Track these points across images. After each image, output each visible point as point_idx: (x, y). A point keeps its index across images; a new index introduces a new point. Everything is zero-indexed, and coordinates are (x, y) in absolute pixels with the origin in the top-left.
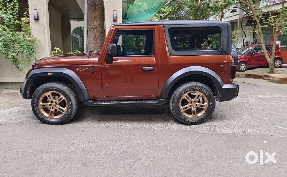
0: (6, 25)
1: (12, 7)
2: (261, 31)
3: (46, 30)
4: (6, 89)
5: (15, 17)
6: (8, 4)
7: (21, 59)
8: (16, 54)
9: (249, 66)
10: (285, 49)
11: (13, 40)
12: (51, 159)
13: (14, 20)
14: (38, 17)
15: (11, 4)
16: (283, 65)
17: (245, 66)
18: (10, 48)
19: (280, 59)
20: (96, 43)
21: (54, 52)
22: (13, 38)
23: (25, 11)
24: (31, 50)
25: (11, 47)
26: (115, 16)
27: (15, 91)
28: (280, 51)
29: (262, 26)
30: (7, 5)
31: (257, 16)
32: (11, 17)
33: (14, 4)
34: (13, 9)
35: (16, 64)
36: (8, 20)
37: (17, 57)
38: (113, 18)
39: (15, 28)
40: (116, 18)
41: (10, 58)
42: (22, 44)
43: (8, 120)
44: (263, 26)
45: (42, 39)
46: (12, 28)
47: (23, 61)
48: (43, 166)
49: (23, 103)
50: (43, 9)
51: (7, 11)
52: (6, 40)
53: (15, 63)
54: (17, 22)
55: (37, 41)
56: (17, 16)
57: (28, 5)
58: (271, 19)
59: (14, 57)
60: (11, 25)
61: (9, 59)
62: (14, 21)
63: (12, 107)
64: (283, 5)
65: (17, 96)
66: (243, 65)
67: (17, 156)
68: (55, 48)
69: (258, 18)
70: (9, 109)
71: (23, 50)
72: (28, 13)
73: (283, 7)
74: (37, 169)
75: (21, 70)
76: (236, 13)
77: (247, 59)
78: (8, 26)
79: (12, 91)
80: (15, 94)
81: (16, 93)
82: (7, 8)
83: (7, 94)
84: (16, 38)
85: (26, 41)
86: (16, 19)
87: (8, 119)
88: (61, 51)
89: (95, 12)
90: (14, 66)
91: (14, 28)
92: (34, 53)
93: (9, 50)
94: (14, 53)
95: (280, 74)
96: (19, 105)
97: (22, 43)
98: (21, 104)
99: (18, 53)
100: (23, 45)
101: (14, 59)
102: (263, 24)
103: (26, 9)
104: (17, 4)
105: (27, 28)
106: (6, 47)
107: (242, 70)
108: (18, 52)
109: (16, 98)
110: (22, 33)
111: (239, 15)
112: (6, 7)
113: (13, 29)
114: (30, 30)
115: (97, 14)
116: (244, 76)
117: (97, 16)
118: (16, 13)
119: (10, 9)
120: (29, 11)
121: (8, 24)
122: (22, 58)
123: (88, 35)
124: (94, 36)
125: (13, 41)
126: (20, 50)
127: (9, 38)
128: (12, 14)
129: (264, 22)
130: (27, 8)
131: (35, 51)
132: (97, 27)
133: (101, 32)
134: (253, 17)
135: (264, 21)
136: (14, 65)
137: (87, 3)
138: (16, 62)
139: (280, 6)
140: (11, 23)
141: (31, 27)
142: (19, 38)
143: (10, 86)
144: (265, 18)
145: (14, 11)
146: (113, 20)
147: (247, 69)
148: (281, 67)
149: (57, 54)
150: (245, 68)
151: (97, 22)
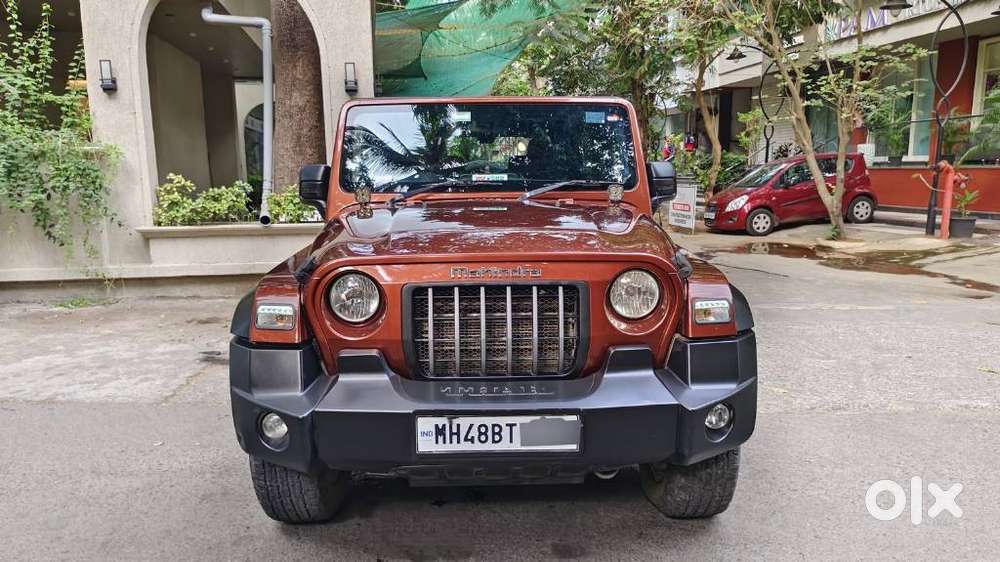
0: (14, 107)
1: (32, 53)
2: (802, 116)
3: (140, 120)
4: (18, 302)
5: (41, 83)
6: (17, 44)
7: (59, 211)
8: (44, 196)
9: (781, 219)
10: (885, 167)
11: (36, 153)
12: (117, 490)
13: (40, 91)
14: (114, 81)
15: (28, 45)
16: (877, 214)
17: (768, 219)
18: (25, 180)
19: (869, 197)
20: (300, 159)
21: (168, 186)
22: (36, 147)
23: (73, 64)
24: (93, 182)
25: (27, 174)
26: (351, 77)
27: (44, 309)
28: (867, 172)
29: (806, 103)
30: (15, 47)
31: (793, 73)
32: (26, 83)
33: (39, 43)
34: (34, 59)
35: (44, 227)
36: (15, 92)
37: (47, 205)
38: (346, 83)
39: (44, 117)
40: (356, 83)
41: (26, 207)
42: (64, 166)
43: (11, 393)
44: (809, 103)
45: (128, 150)
46: (31, 117)
47: (67, 218)
48: (92, 508)
49: (63, 344)
50: (130, 59)
51: (15, 66)
52: (15, 154)
53: (41, 223)
54: (48, 96)
55: (113, 156)
56: (47, 80)
57: (83, 47)
58: (829, 83)
59: (38, 205)
60: (27, 106)
61: (22, 211)
62: (39, 95)
63: (28, 356)
64: (860, 41)
65: (50, 323)
66: (762, 215)
67: (23, 485)
68: (171, 176)
69: (794, 81)
70: (20, 360)
71: (65, 184)
73: (860, 49)
74: (75, 516)
75: (62, 245)
76: (742, 62)
77: (774, 198)
78: (20, 110)
79: (33, 309)
80: (42, 318)
81: (44, 314)
82: (16, 56)
83: (19, 318)
84: (44, 146)
85: (77, 155)
86: (46, 89)
87: (12, 389)
88: (188, 183)
89: (295, 66)
90: (41, 232)
91: (38, 116)
92: (102, 193)
93: (22, 183)
94: (37, 192)
95: (861, 241)
96: (52, 349)
97: (64, 162)
98: (59, 348)
99: (52, 192)
100: (66, 169)
101: (39, 212)
102: (808, 98)
103: (76, 57)
104: (49, 43)
105: (80, 115)
106: (13, 175)
107: (761, 231)
108: (53, 188)
109: (44, 330)
110: (65, 131)
111: (760, 66)
112: (11, 54)
113: (35, 118)
114: (88, 120)
115: (300, 71)
116: (765, 250)
117: (301, 77)
118: (44, 72)
119: (24, 58)
120: (84, 64)
121: (18, 104)
122: (64, 207)
123: (276, 133)
124: (295, 137)
125: (36, 158)
126: (58, 184)
127: (23, 146)
128: (31, 74)
129: (809, 90)
130: (79, 55)
131: (105, 185)
132: (302, 110)
133: (315, 124)
134: (780, 77)
135: (809, 87)
136: (39, 228)
137: (272, 38)
138: (44, 220)
139: (853, 46)
140: (28, 102)
141: (94, 114)
142: (52, 147)
143: (29, 294)
144: (810, 81)
145: (39, 66)
146: (347, 91)
147: (774, 229)
148: (871, 220)
149: (176, 193)
150: (768, 226)
151: (301, 96)
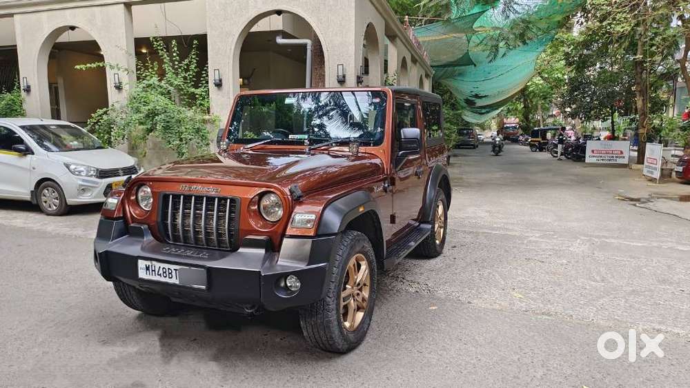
1: (186, 67)
5: (190, 83)
14: (220, 81)
15: (185, 61)
23: (204, 72)
26: (341, 73)
30: (176, 65)
33: (190, 62)
34: (187, 70)
38: (338, 77)
39: (190, 100)
40: (344, 77)
46: (184, 101)
50: (229, 68)
51: (177, 74)
54: (191, 89)
55: (217, 122)
56: (193, 81)
72: (207, 76)
91: (187, 100)
103: (205, 68)
105: (204, 100)
114: (208, 102)
118: (191, 77)
119: (181, 70)
120: (208, 72)
137: (312, 51)
140: (182, 93)
141: (211, 99)
146: (338, 82)
